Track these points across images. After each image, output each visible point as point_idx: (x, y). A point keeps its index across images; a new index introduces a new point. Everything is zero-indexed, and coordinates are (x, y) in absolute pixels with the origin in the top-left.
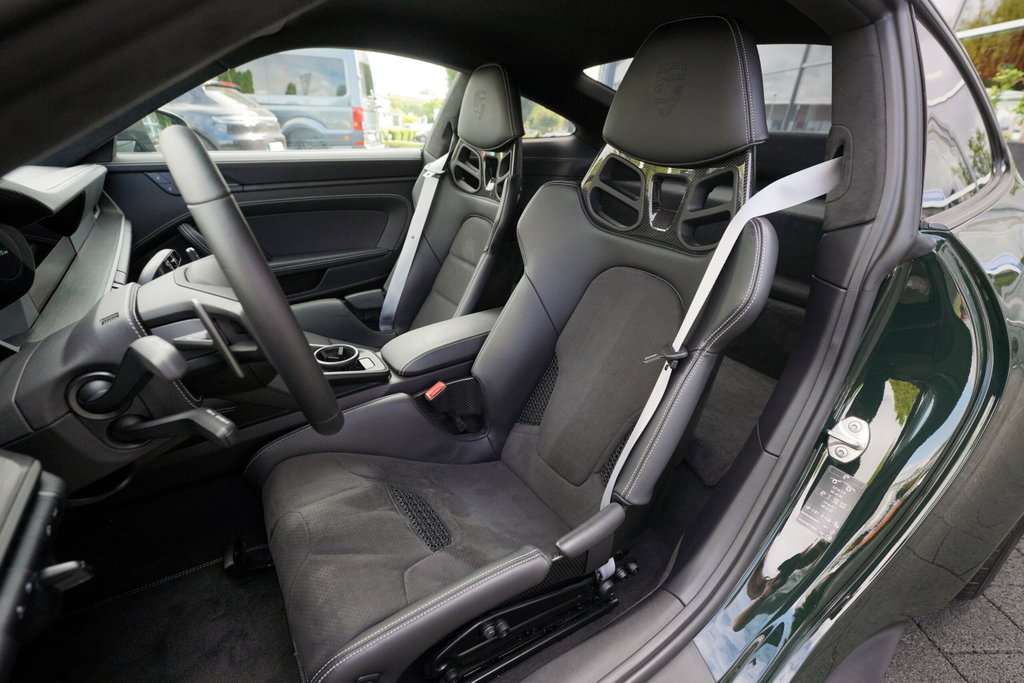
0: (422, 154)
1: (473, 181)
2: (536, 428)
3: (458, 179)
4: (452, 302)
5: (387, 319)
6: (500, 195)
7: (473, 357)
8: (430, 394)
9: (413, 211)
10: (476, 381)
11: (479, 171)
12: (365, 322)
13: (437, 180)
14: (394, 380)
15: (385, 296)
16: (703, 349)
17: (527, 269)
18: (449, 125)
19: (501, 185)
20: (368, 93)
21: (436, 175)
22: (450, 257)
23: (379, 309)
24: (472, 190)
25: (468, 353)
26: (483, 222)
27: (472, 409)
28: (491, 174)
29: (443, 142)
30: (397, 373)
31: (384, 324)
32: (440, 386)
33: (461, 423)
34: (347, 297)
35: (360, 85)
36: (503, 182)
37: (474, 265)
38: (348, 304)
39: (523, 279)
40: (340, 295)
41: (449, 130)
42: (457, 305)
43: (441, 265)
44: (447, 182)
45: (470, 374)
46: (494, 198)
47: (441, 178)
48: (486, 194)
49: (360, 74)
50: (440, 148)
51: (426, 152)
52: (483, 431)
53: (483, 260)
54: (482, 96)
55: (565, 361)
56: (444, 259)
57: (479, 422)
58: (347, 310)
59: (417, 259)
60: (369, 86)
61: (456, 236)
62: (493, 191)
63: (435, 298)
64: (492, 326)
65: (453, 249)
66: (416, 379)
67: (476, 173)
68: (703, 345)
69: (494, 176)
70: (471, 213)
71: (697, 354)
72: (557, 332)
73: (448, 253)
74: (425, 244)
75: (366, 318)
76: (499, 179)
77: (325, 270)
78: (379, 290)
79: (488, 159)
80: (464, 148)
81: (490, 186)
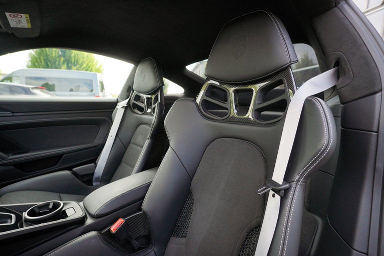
0: (117, 100)
1: (141, 109)
2: (183, 240)
3: (134, 109)
4: (131, 166)
5: (97, 179)
6: (154, 113)
7: (143, 198)
8: (114, 228)
9: (112, 123)
10: (145, 213)
11: (144, 104)
12: (84, 182)
13: (124, 109)
14: (89, 221)
15: (96, 167)
16: (298, 181)
17: (171, 144)
18: (130, 87)
19: (154, 108)
20: (102, 91)
21: (123, 107)
22: (131, 145)
23: (93, 174)
24: (141, 113)
25: (140, 196)
26: (147, 127)
27: (143, 232)
28: (149, 105)
29: (127, 94)
30: (91, 215)
31: (95, 182)
32: (120, 221)
33: (136, 244)
34: (74, 169)
35: (99, 88)
36: (155, 107)
37: (142, 147)
38: (74, 173)
39: (169, 150)
40: (70, 169)
41: (129, 89)
42: (133, 167)
43: (126, 148)
44: (129, 110)
45: (140, 209)
46: (152, 115)
47: (126, 108)
48: (148, 114)
49: (99, 84)
50: (125, 97)
51: (119, 99)
52: (150, 247)
53: (147, 143)
54: (144, 71)
55: (197, 194)
56: (128, 147)
57: (148, 240)
58: (73, 176)
59: (114, 147)
60: (103, 89)
61: (134, 134)
62: (151, 112)
63: (123, 166)
64: (153, 178)
65: (132, 141)
66: (104, 218)
67: (142, 105)
68: (297, 177)
69: (151, 106)
70: (141, 123)
71: (294, 184)
72: (191, 178)
73: (130, 143)
74: (118, 139)
75: (85, 179)
76: (153, 106)
77: (63, 155)
78: (93, 164)
79: (147, 98)
80: (136, 95)
81: (149, 111)
